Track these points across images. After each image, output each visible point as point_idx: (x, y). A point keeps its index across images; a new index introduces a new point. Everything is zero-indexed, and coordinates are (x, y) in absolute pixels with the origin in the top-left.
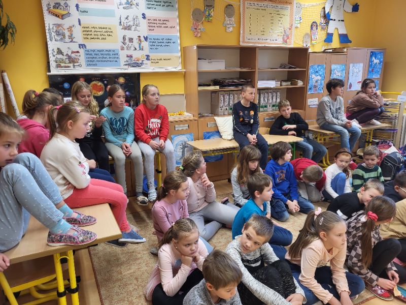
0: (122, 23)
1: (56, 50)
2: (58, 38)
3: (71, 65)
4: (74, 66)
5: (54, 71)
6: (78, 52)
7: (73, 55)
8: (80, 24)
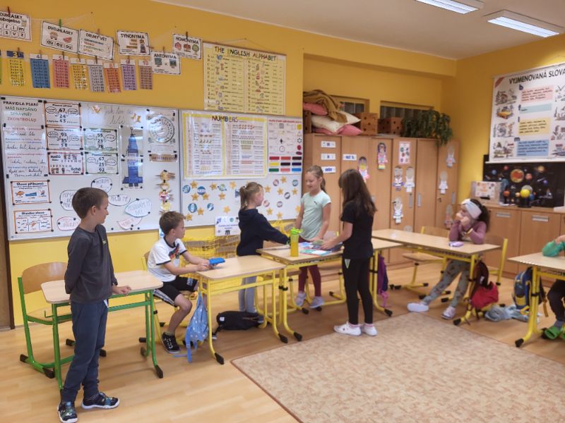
0: (557, 115)
1: (497, 144)
2: (500, 134)
3: (505, 155)
4: (507, 156)
5: (492, 161)
6: (512, 144)
7: (508, 147)
8: (519, 121)
